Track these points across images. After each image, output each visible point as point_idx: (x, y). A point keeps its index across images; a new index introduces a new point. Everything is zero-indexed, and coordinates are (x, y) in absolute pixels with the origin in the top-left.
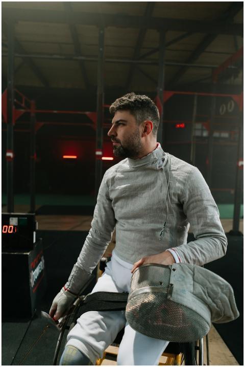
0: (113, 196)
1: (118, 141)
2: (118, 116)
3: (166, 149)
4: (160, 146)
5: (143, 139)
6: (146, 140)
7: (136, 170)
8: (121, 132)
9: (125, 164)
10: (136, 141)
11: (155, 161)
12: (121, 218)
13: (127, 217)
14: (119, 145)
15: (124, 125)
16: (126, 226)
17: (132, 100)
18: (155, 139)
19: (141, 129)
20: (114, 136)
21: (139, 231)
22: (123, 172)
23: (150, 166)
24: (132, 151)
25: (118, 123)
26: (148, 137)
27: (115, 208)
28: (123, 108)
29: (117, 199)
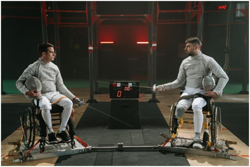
0: (186, 68)
1: (188, 52)
2: (188, 44)
3: (203, 53)
4: (201, 52)
5: (195, 51)
6: (196, 51)
7: (193, 59)
8: (189, 49)
9: (190, 58)
10: (193, 51)
11: (199, 56)
12: (189, 75)
13: (191, 74)
14: (188, 53)
15: (190, 47)
16: (191, 77)
17: (192, 40)
18: (200, 50)
19: (195, 48)
20: (186, 50)
21: (195, 78)
22: (189, 61)
23: (198, 58)
24: (192, 54)
25: (188, 46)
26: (197, 50)
27: (186, 73)
28: (189, 42)
29: (187, 69)
